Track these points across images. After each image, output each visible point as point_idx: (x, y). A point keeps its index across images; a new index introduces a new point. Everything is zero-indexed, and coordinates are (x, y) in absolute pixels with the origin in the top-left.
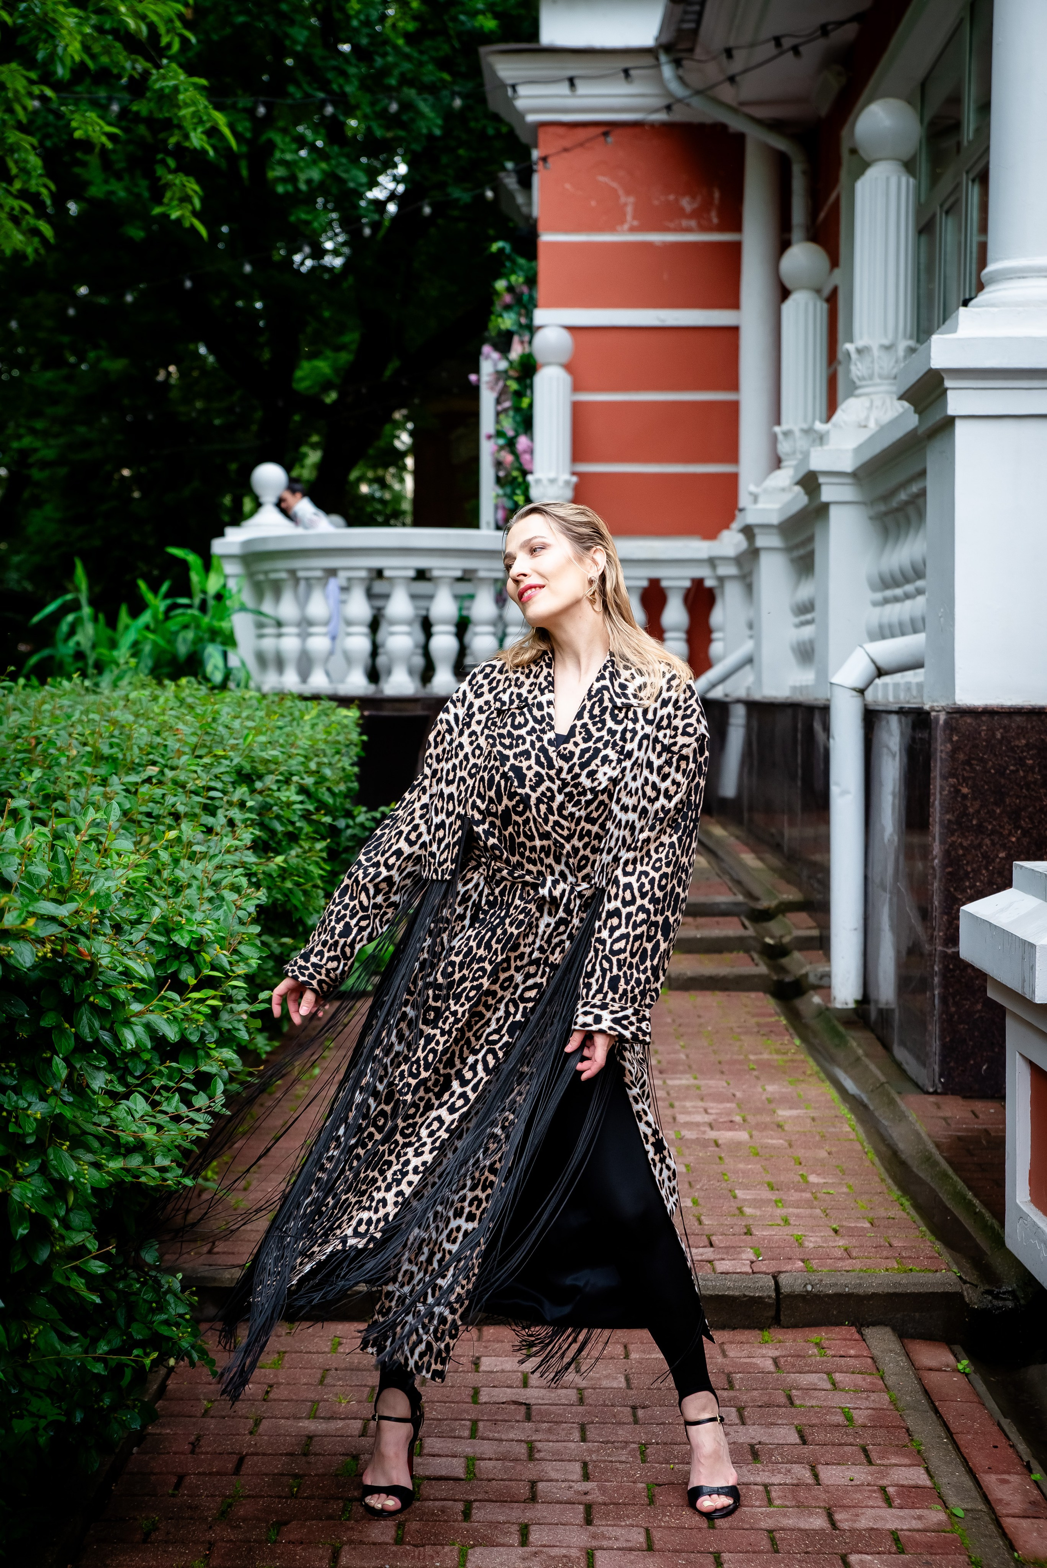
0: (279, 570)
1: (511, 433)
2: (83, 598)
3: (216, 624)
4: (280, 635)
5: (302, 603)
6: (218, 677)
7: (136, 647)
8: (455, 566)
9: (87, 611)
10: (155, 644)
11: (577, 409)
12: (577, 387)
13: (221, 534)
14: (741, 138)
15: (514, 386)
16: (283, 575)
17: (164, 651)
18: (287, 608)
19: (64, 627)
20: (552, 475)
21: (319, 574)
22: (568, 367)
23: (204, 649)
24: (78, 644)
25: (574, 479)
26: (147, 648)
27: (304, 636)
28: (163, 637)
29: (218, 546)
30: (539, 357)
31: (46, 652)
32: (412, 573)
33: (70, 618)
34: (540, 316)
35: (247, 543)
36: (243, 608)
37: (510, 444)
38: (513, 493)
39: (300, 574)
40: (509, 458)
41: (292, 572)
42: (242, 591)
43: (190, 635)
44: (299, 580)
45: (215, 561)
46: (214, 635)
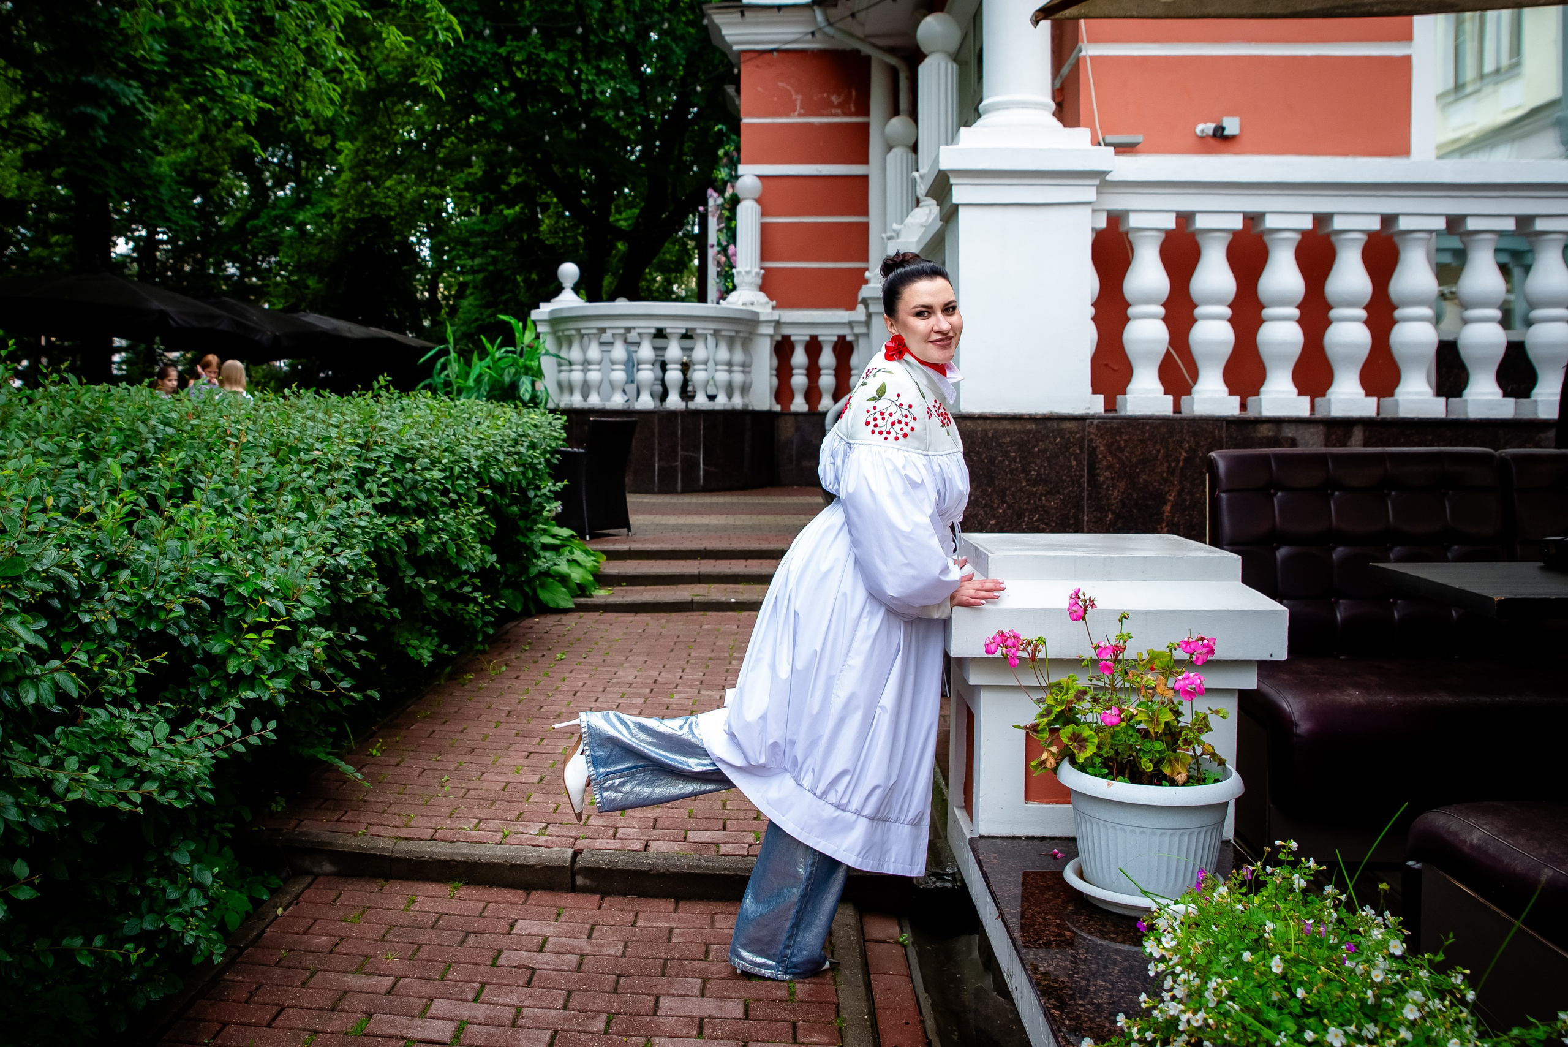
0: (571, 329)
1: (724, 244)
2: (451, 347)
3: (528, 363)
4: (571, 371)
5: (584, 350)
6: (527, 397)
7: (479, 379)
8: (681, 327)
9: (453, 355)
10: (491, 375)
11: (764, 227)
12: (764, 214)
13: (538, 307)
14: (868, 58)
15: (727, 214)
16: (573, 332)
17: (496, 381)
18: (575, 354)
19: (437, 367)
20: (748, 269)
21: (594, 331)
22: (758, 201)
23: (519, 379)
24: (447, 376)
25: (762, 271)
26: (486, 379)
27: (585, 371)
28: (496, 372)
29: (535, 315)
30: (740, 196)
31: (427, 382)
32: (653, 331)
33: (443, 359)
34: (742, 169)
35: (552, 312)
36: (547, 353)
37: (724, 250)
38: (726, 281)
39: (583, 331)
40: (723, 259)
41: (579, 330)
42: (548, 343)
43: (513, 370)
44: (583, 336)
45: (529, 323)
46: (527, 370)
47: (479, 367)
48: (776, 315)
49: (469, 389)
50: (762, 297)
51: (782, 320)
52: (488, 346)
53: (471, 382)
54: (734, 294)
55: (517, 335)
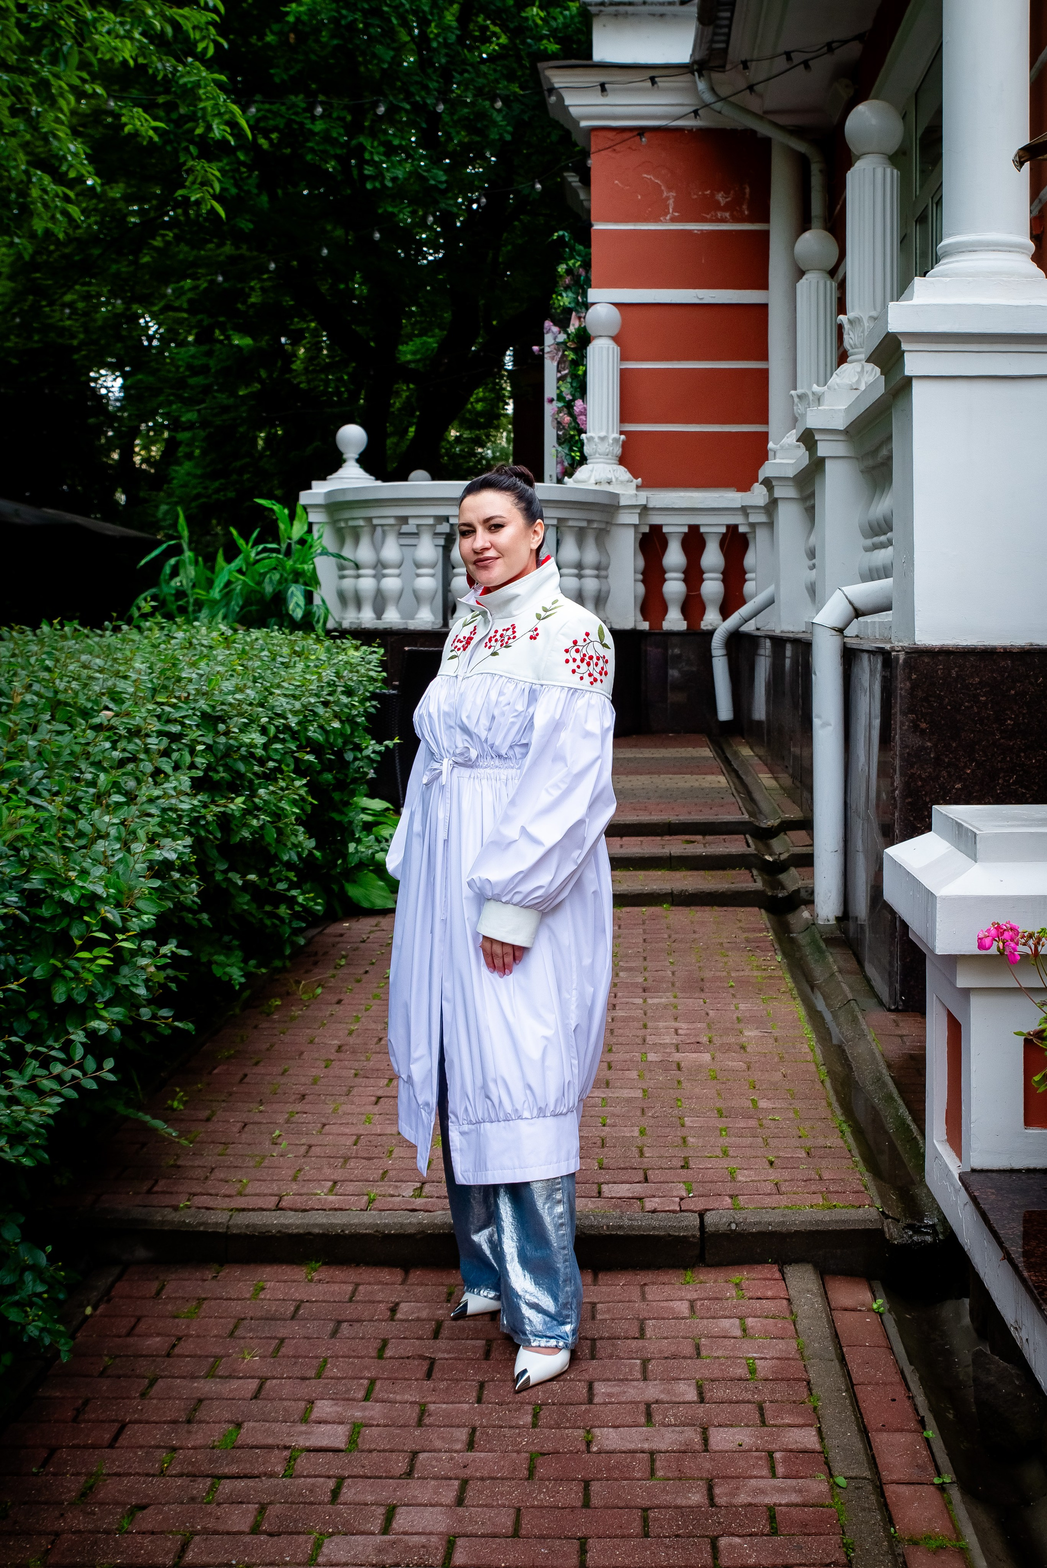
0: (358, 517)
1: (569, 397)
3: (301, 566)
4: (358, 576)
5: (377, 548)
6: (298, 614)
7: (227, 589)
9: (188, 555)
10: (245, 584)
11: (625, 375)
12: (625, 357)
14: (768, 142)
15: (571, 356)
16: (361, 523)
17: (253, 590)
18: (364, 553)
20: (603, 434)
21: (391, 520)
22: (617, 339)
23: (287, 589)
24: (181, 583)
25: (623, 437)
27: (379, 577)
28: (253, 579)
29: (306, 497)
30: (591, 330)
34: (592, 294)
35: (329, 493)
36: (324, 553)
37: (568, 406)
38: (571, 450)
39: (375, 522)
40: (567, 419)
41: (369, 519)
42: (325, 538)
43: (277, 576)
44: (374, 527)
45: (299, 510)
46: (297, 576)
47: (226, 571)
48: (642, 497)
49: (214, 603)
50: (622, 473)
51: (651, 505)
52: (241, 542)
53: (216, 594)
54: (584, 468)
55: (282, 526)
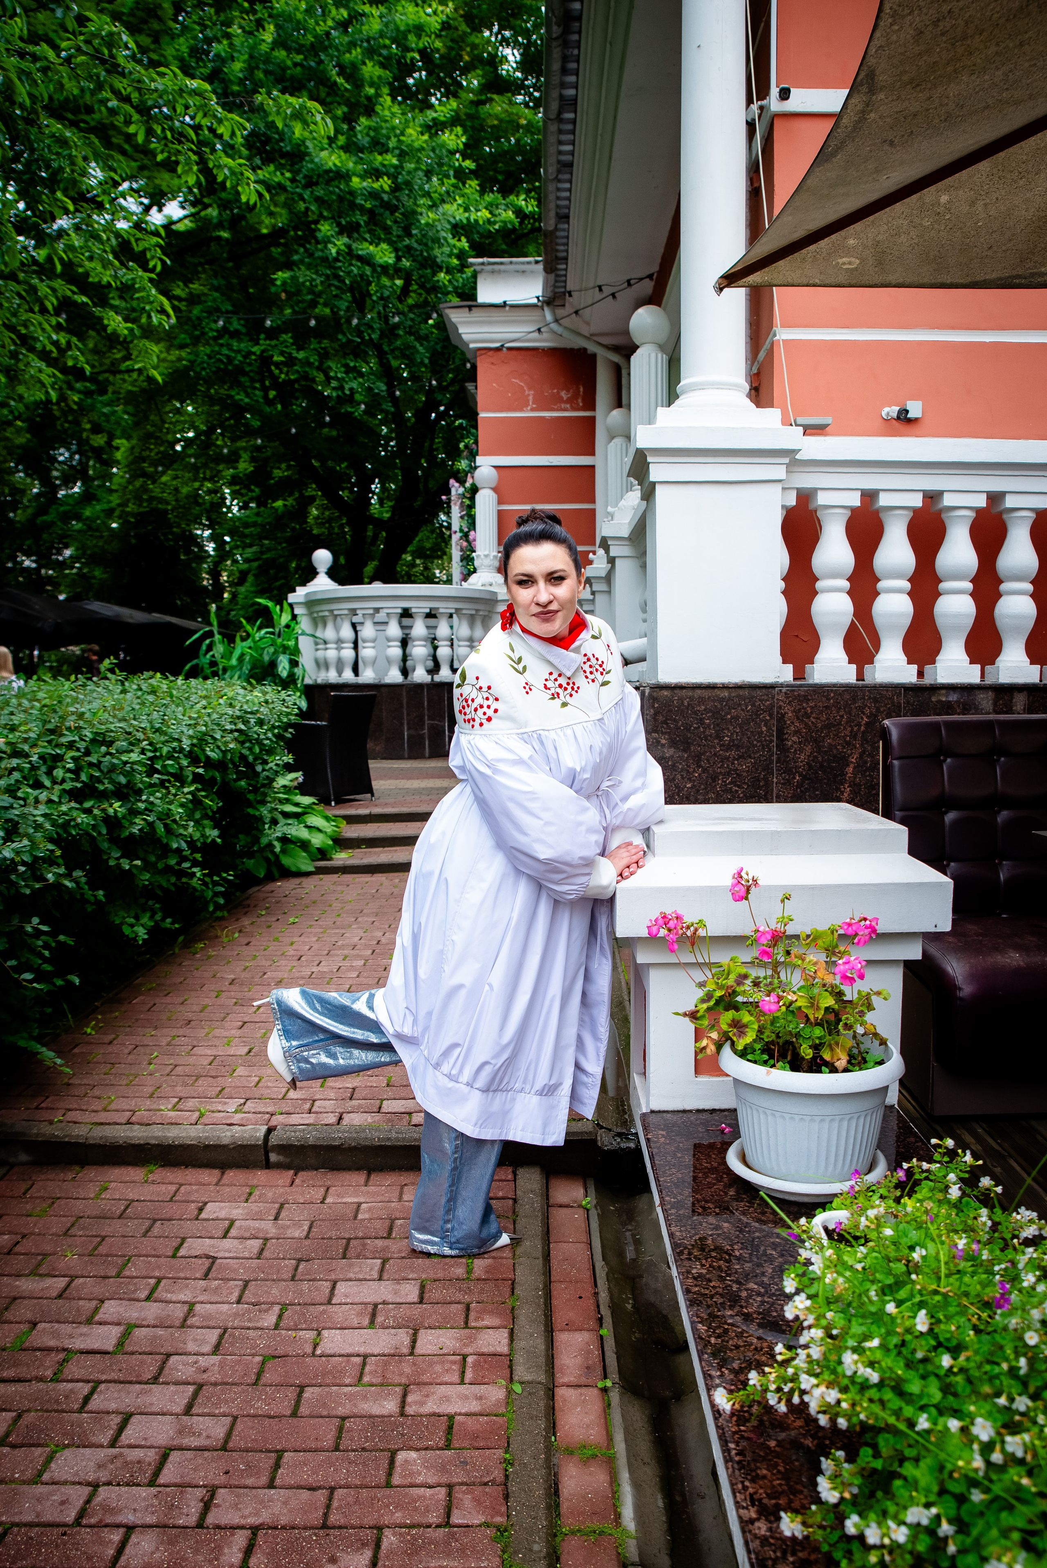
0: (325, 610)
1: (466, 530)
2: (215, 629)
3: (287, 642)
4: (326, 649)
5: (337, 629)
6: (284, 674)
7: (241, 659)
8: (425, 607)
9: (217, 637)
10: (252, 655)
11: (500, 514)
12: (500, 502)
13: (294, 591)
14: (594, 356)
15: (467, 502)
16: (328, 613)
17: (257, 660)
18: (329, 633)
19: (204, 647)
20: (487, 553)
21: (346, 612)
22: (495, 489)
23: (278, 658)
24: (213, 656)
26: (247, 658)
27: (339, 649)
28: (257, 652)
29: (292, 598)
30: (479, 485)
31: (195, 662)
32: (400, 611)
33: (208, 641)
34: (480, 460)
35: (307, 594)
36: (303, 634)
37: (466, 536)
38: (467, 563)
39: (335, 613)
40: (465, 544)
41: (331, 611)
42: (304, 624)
43: (272, 650)
44: (335, 616)
45: (286, 606)
46: (286, 649)
47: (240, 647)
49: (233, 668)
52: (248, 628)
53: (234, 662)
54: (475, 575)
55: (275, 617)
